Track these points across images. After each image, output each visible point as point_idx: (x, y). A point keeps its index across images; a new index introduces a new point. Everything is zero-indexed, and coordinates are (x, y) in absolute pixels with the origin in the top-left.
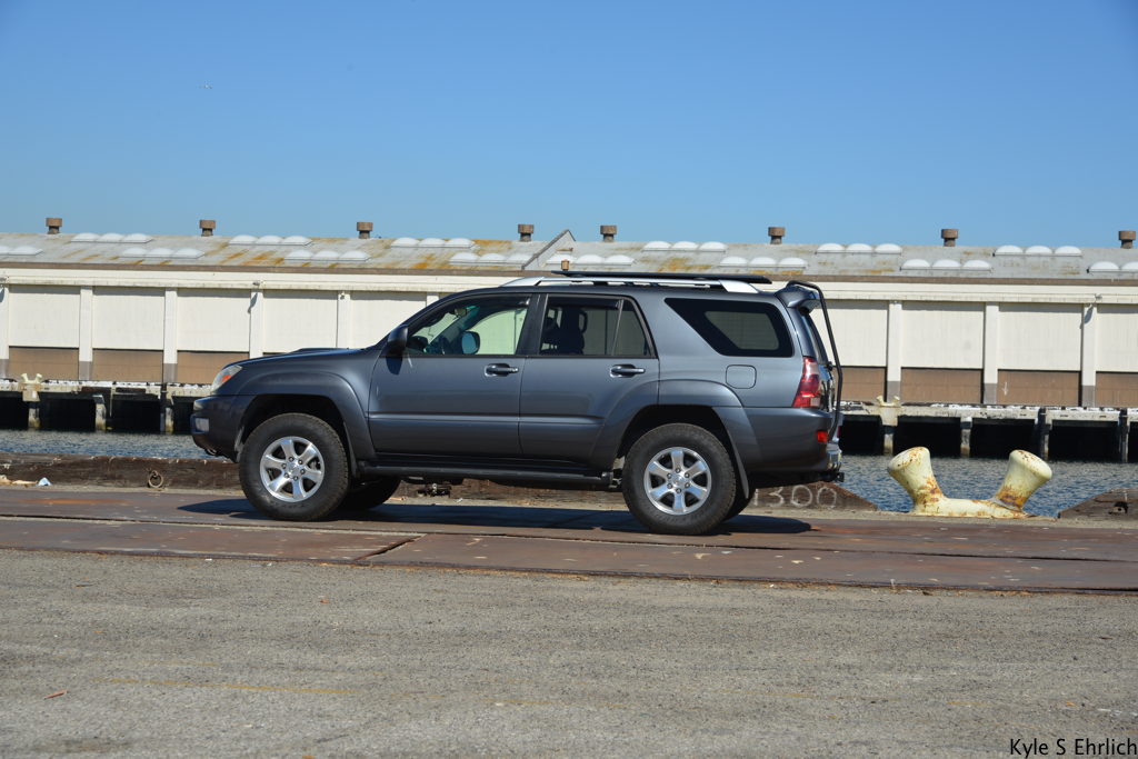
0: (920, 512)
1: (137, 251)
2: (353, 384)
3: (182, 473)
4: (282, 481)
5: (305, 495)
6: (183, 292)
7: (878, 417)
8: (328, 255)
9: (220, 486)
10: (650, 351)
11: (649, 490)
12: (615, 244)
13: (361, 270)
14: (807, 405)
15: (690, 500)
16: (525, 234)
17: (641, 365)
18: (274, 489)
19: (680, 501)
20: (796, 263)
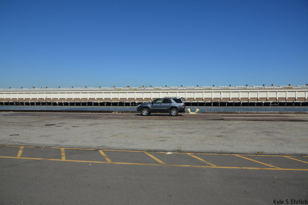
20: (168, 89)
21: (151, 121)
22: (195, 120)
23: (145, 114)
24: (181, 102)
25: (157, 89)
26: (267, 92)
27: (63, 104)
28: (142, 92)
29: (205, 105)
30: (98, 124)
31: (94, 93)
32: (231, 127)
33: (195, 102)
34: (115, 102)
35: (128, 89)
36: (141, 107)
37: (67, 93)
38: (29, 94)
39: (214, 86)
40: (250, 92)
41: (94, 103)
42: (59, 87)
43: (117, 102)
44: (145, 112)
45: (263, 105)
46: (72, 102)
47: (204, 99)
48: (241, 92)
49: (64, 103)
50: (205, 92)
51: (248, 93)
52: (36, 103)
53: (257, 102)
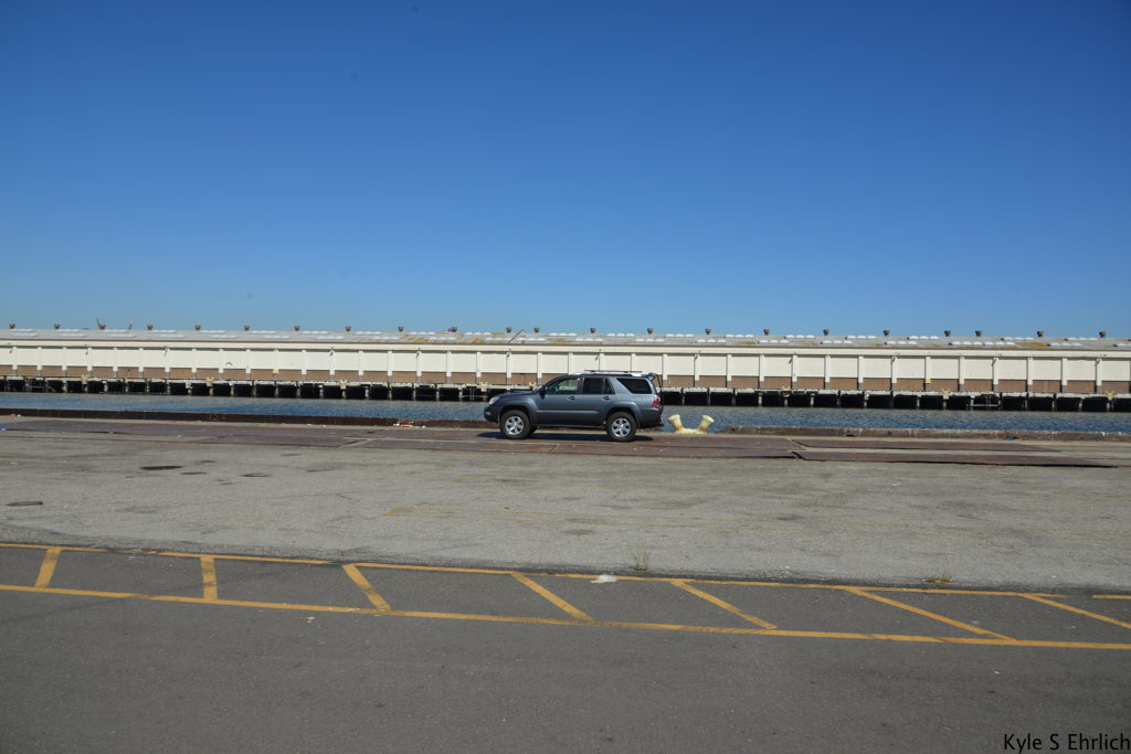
8: (443, 338)
12: (539, 334)
20: (600, 340)
21: (536, 457)
22: (699, 458)
23: (513, 431)
24: (650, 392)
25: (560, 340)
26: (958, 357)
27: (211, 391)
28: (505, 352)
29: (733, 401)
30: (340, 466)
31: (328, 351)
32: (831, 485)
33: (697, 389)
34: (404, 385)
35: (452, 337)
36: (501, 407)
37: (225, 349)
38: (85, 351)
39: (766, 333)
40: (900, 357)
41: (325, 387)
42: (198, 328)
43: (409, 385)
44: (514, 426)
45: (945, 404)
46: (244, 382)
47: (729, 379)
48: (866, 356)
49: (214, 385)
50: (734, 355)
51: (889, 360)
52: (109, 383)
53: (924, 394)
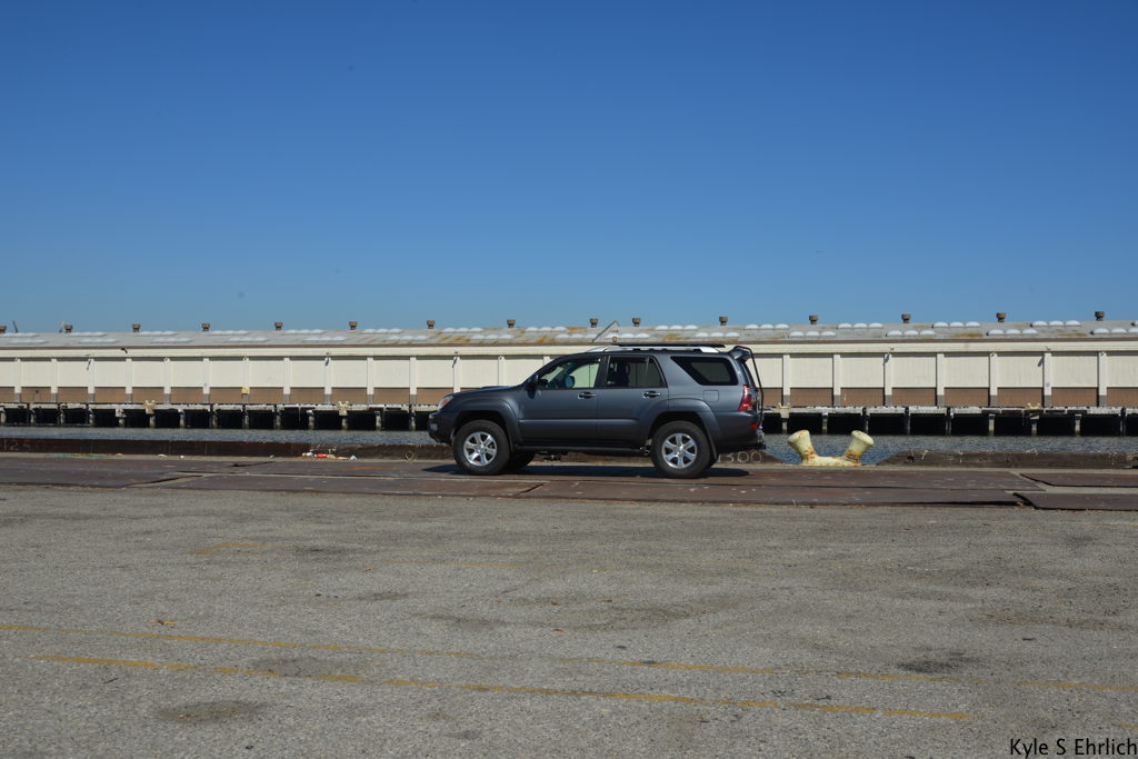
0: (805, 464)
1: (395, 338)
2: (510, 404)
3: (424, 452)
4: (475, 455)
5: (487, 462)
6: (419, 357)
7: (779, 414)
9: (443, 458)
10: (663, 384)
11: (665, 456)
13: (510, 344)
14: (746, 410)
15: (686, 460)
16: (594, 324)
17: (659, 391)
18: (471, 459)
19: (681, 461)
